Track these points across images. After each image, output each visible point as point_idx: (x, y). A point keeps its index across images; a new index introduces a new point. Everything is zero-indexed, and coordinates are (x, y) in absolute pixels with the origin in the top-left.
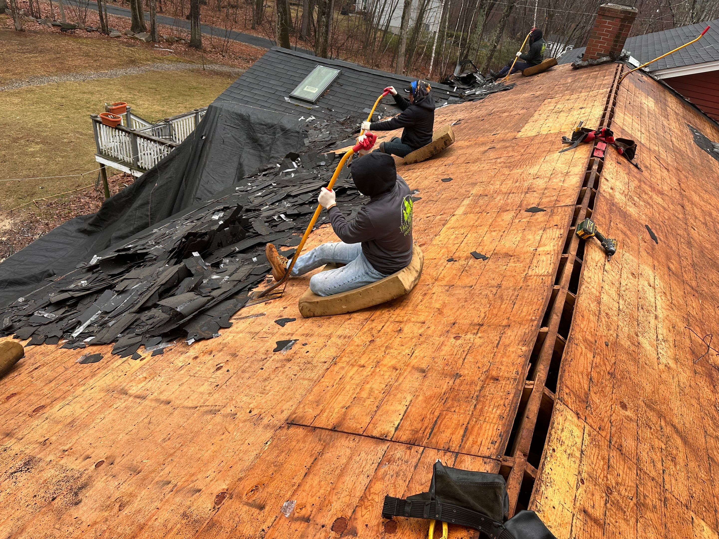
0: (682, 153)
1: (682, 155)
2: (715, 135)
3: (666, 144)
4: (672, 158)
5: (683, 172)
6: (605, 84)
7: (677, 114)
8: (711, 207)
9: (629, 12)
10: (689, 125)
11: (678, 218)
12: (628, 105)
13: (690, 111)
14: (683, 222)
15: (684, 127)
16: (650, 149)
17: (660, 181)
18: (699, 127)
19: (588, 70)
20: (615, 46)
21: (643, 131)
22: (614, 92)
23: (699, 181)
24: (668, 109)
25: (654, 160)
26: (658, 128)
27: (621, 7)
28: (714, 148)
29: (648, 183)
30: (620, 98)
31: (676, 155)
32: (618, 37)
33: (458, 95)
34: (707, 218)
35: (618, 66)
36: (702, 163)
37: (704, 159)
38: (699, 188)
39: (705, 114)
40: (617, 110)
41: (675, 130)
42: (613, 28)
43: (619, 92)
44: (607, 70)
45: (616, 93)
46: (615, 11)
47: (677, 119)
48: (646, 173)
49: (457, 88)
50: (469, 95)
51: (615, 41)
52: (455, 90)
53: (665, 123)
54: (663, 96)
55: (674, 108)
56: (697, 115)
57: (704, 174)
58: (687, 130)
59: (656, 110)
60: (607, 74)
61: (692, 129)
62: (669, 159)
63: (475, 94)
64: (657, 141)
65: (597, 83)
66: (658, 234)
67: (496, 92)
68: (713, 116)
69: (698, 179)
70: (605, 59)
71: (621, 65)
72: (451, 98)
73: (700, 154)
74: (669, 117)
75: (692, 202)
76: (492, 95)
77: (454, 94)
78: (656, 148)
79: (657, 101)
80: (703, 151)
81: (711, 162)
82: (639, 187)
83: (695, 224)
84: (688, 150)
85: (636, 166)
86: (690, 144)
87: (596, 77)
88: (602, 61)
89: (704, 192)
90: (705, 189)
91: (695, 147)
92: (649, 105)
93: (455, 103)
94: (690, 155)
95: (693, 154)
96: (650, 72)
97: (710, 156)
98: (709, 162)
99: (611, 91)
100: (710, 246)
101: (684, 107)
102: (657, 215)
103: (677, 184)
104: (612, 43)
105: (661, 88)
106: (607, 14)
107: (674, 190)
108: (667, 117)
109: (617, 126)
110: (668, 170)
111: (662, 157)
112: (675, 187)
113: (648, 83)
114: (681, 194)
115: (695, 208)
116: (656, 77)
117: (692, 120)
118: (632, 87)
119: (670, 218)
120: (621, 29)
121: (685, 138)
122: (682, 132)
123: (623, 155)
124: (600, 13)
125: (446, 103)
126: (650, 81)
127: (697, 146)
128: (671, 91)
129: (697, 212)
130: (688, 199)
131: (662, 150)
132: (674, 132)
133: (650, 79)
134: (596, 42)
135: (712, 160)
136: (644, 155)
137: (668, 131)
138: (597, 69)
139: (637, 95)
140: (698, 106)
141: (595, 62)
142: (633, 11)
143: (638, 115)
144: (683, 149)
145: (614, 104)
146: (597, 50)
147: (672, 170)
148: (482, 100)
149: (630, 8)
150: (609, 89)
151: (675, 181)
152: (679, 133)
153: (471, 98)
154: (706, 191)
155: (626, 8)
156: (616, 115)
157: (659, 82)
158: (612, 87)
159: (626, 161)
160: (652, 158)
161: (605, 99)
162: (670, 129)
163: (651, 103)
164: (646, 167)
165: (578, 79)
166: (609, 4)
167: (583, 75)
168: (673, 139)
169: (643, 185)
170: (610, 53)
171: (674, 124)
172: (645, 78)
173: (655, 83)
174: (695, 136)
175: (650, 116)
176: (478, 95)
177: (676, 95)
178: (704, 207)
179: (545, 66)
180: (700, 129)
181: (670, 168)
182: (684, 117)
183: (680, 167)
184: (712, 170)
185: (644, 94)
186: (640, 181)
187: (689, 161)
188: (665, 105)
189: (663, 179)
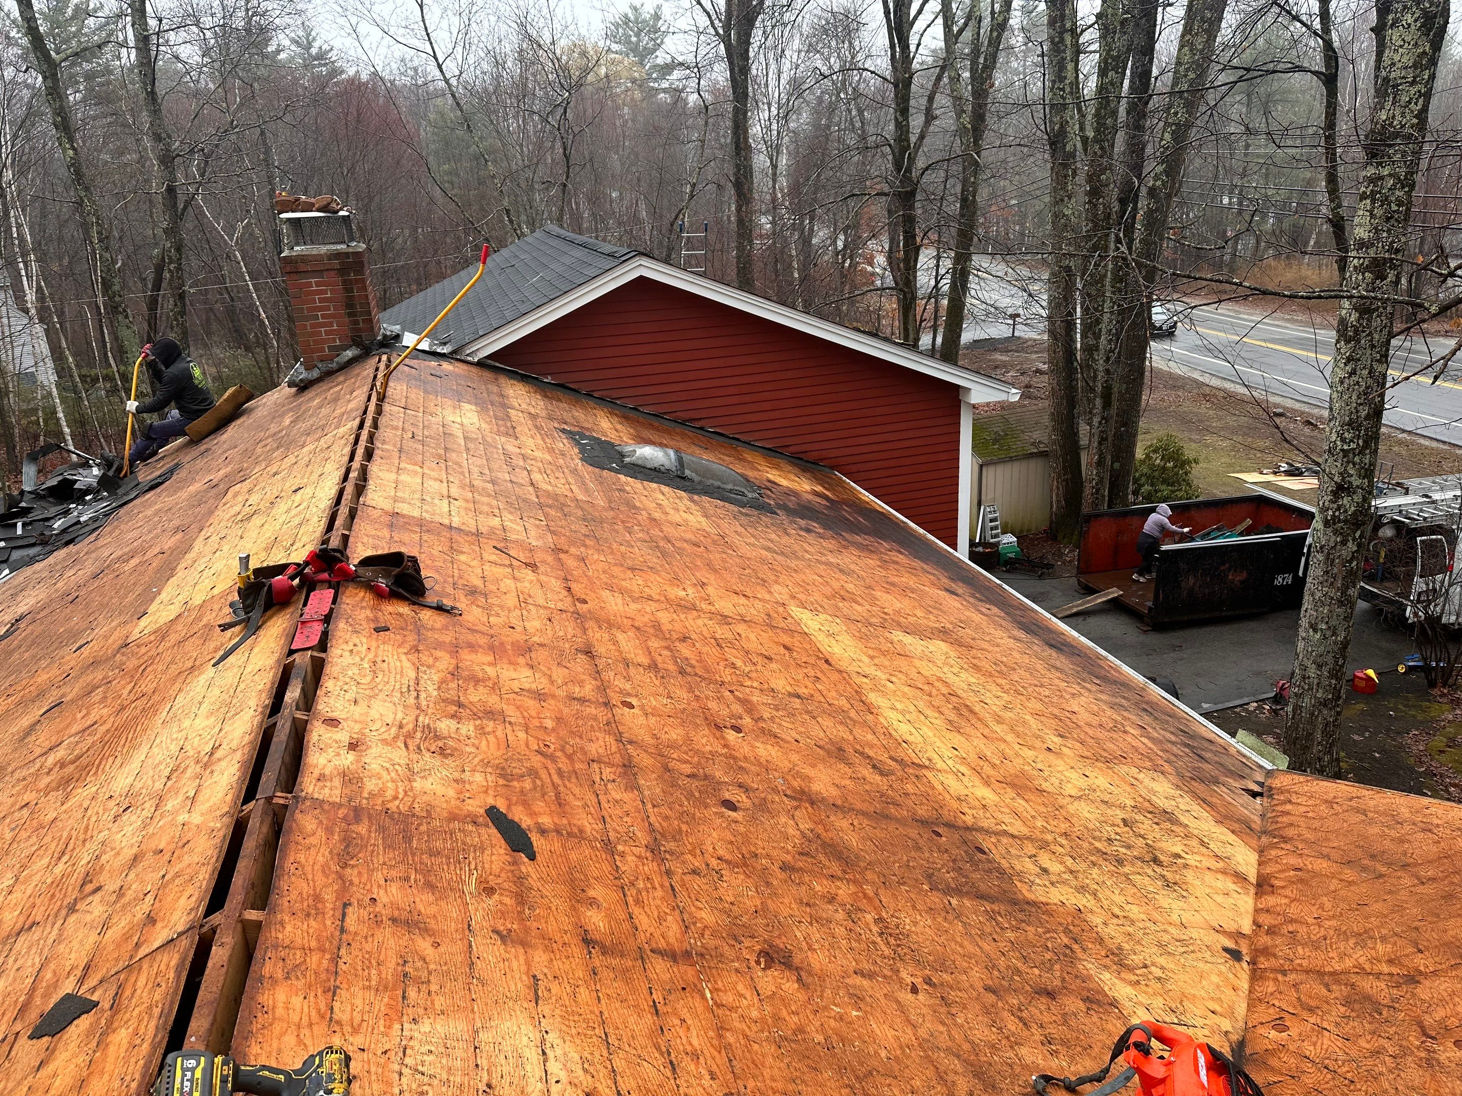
0: (562, 499)
1: (562, 507)
2: (619, 427)
3: (518, 498)
4: (537, 526)
5: (573, 550)
6: (351, 410)
7: (533, 417)
8: (654, 606)
9: (347, 255)
10: (563, 431)
11: (582, 700)
12: (409, 444)
13: (559, 400)
14: (597, 704)
15: (553, 438)
16: (478, 534)
17: (518, 612)
18: (586, 425)
19: (323, 386)
20: (356, 323)
21: (455, 491)
22: (368, 423)
23: (612, 553)
24: (512, 412)
25: (493, 558)
26: (495, 466)
27: (324, 249)
28: (623, 456)
29: (482, 640)
30: (384, 433)
31: (546, 515)
32: (350, 304)
33: (32, 541)
34: (654, 644)
35: (379, 361)
36: (610, 501)
37: (611, 490)
38: (616, 570)
39: (589, 395)
40: (374, 469)
41: (538, 454)
42: (332, 291)
43: (382, 421)
44: (358, 375)
45: (375, 425)
46: (318, 258)
47: (536, 427)
48: (473, 614)
49: (24, 525)
50: (64, 531)
51: (350, 315)
52: (19, 531)
53: (511, 448)
54: (495, 389)
55: (524, 406)
56: (575, 403)
57: (620, 527)
58: (563, 444)
59: (484, 426)
60: (357, 384)
61: (570, 435)
62: (533, 533)
63: (78, 522)
64: (494, 503)
65: (338, 412)
66: (533, 814)
67: (132, 500)
68: (605, 393)
69: (610, 547)
70: (349, 354)
71: (384, 357)
72: (16, 555)
73: (600, 481)
74: (518, 429)
75: (608, 622)
76: (122, 511)
77: (20, 543)
78: (496, 522)
79: (482, 406)
80: (605, 473)
81: (628, 488)
82: (455, 673)
83: (628, 686)
84: (573, 487)
85: (440, 608)
86: (574, 471)
87: (336, 400)
88: (346, 359)
89: (629, 574)
90: (630, 563)
91: (586, 471)
92: (465, 421)
93: (32, 561)
94: (581, 497)
95: (587, 491)
96: (454, 352)
97: (622, 477)
98: (624, 491)
99: (361, 426)
100: (680, 731)
101: (546, 396)
102: (522, 735)
103: (565, 593)
104: (347, 319)
105: (487, 374)
106: (302, 267)
107: (556, 618)
108: (512, 432)
109: (376, 514)
110: (533, 566)
111: (514, 537)
112: (560, 605)
113: (457, 376)
114: (577, 615)
115: (620, 637)
116: (469, 358)
117: (567, 416)
118: (417, 395)
119: (559, 720)
120: (348, 290)
121: (561, 461)
122: (551, 450)
123: (393, 595)
124: (288, 269)
125: (7, 571)
126: (460, 368)
127: (590, 468)
128: (512, 375)
129: (628, 643)
130: (597, 620)
131: (512, 522)
132: (534, 459)
133: (460, 365)
134: (313, 326)
135: (627, 484)
136: (463, 558)
137: (521, 463)
138: (341, 379)
139: (432, 408)
140: (571, 386)
141: (334, 366)
142: (351, 250)
143: (440, 456)
144: (563, 490)
145: (369, 455)
146: (324, 341)
147: (543, 562)
148: (95, 534)
149: (344, 246)
150: (358, 421)
151: (556, 584)
152: (548, 457)
153: (69, 537)
154: (632, 569)
155: (334, 247)
156: (371, 485)
157: (480, 364)
158: (365, 412)
159: (404, 609)
160: (486, 556)
161: (347, 450)
162: (524, 457)
163: (469, 415)
164: (473, 592)
165: (304, 412)
166: (296, 248)
167: (314, 399)
168: (537, 477)
169: (467, 657)
170: (353, 340)
171: (530, 442)
172: (447, 366)
173: (474, 370)
174: (582, 449)
175: (471, 446)
176: (86, 524)
177: (524, 379)
178: (638, 617)
179: (229, 408)
180: (588, 429)
181: (539, 556)
182: (550, 418)
183: (562, 542)
184: (635, 507)
185: (450, 402)
186: (455, 649)
187: (580, 513)
188: (505, 406)
189: (523, 601)
